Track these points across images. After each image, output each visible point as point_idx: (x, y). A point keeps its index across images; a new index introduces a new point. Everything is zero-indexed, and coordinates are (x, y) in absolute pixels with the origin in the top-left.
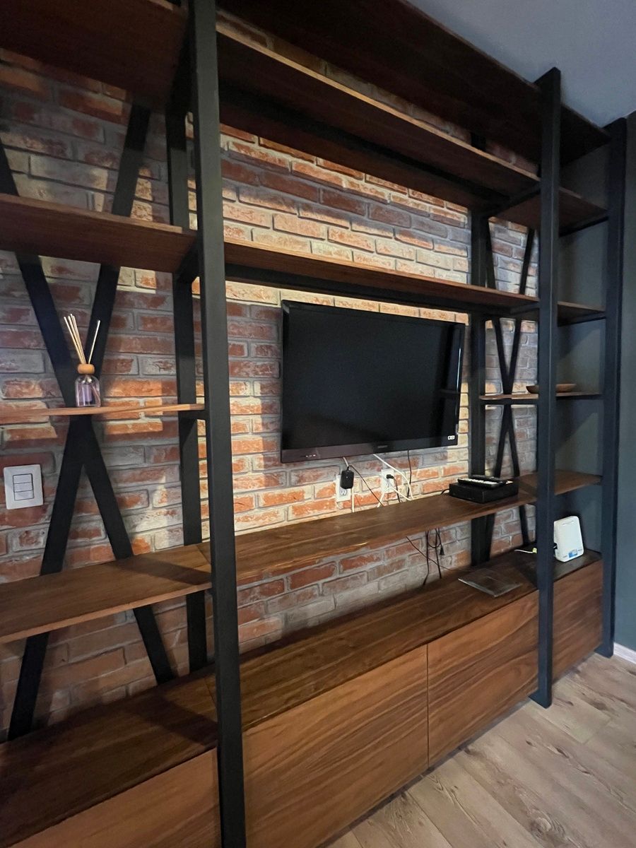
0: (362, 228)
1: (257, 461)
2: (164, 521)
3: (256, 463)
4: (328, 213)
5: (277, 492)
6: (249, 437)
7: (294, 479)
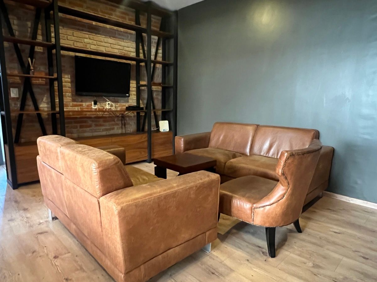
0: (99, 36)
1: (70, 94)
2: (46, 106)
3: (69, 95)
4: (89, 32)
5: (75, 103)
6: (67, 88)
7: (80, 100)
